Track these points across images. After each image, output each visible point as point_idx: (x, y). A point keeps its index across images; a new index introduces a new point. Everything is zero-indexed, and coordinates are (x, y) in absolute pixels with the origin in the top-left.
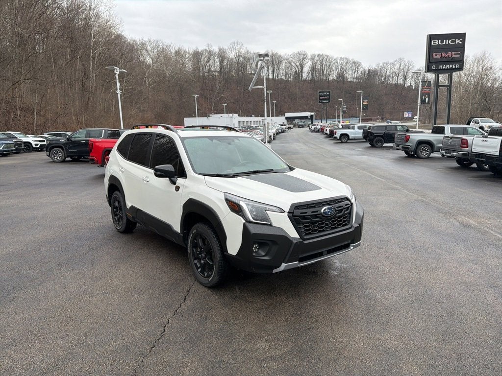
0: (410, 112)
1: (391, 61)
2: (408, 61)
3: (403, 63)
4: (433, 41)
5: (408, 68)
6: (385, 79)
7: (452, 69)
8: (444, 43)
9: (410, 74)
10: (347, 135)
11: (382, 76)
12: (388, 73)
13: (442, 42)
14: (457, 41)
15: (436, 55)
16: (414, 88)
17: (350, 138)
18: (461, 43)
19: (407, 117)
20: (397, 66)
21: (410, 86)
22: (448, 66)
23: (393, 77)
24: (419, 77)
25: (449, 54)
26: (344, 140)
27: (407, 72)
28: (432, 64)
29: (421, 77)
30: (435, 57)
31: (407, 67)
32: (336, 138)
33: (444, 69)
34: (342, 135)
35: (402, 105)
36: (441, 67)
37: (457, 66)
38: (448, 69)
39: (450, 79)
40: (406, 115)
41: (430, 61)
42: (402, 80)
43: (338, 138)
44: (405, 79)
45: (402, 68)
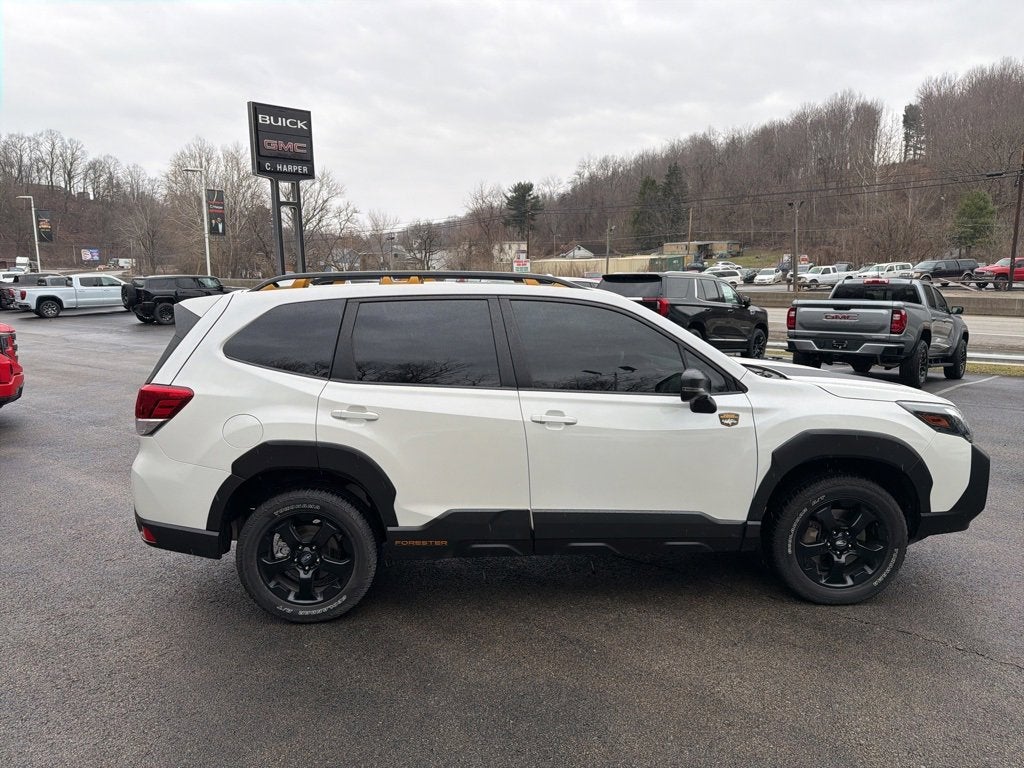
0: (95, 249)
1: (29, 133)
2: (70, 141)
3: (58, 144)
4: (260, 116)
5: (73, 154)
6: (20, 171)
7: (296, 173)
8: (280, 124)
9: (80, 168)
10: (55, 300)
11: (12, 166)
12: (26, 160)
13: (276, 121)
14: (300, 125)
15: (269, 144)
16: (92, 197)
17: (65, 306)
18: (305, 128)
19: (89, 261)
20: (46, 147)
21: (84, 195)
22: (290, 168)
23: (39, 171)
24: (100, 176)
25: (290, 145)
26: (51, 312)
27: (71, 164)
28: (265, 161)
29: (105, 177)
30: (268, 147)
31: (69, 151)
32: (26, 309)
33: (285, 172)
34: (41, 300)
35: (71, 233)
36: (279, 167)
37: (305, 169)
38: (290, 173)
39: (296, 190)
40: (87, 255)
41: (262, 153)
42: (61, 179)
43: (34, 307)
44: (70, 178)
45: (58, 151)
